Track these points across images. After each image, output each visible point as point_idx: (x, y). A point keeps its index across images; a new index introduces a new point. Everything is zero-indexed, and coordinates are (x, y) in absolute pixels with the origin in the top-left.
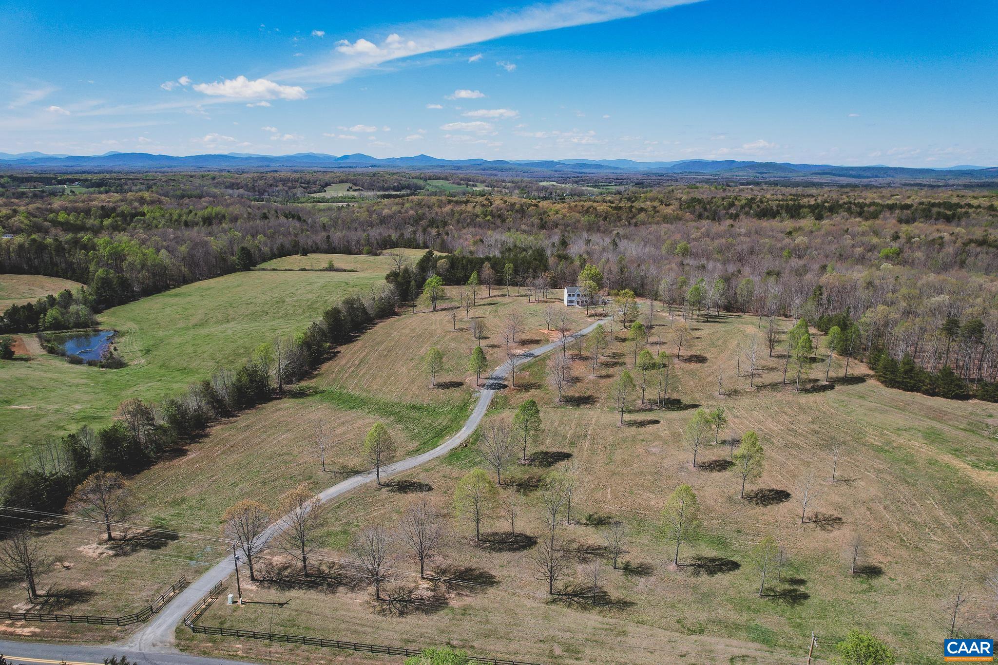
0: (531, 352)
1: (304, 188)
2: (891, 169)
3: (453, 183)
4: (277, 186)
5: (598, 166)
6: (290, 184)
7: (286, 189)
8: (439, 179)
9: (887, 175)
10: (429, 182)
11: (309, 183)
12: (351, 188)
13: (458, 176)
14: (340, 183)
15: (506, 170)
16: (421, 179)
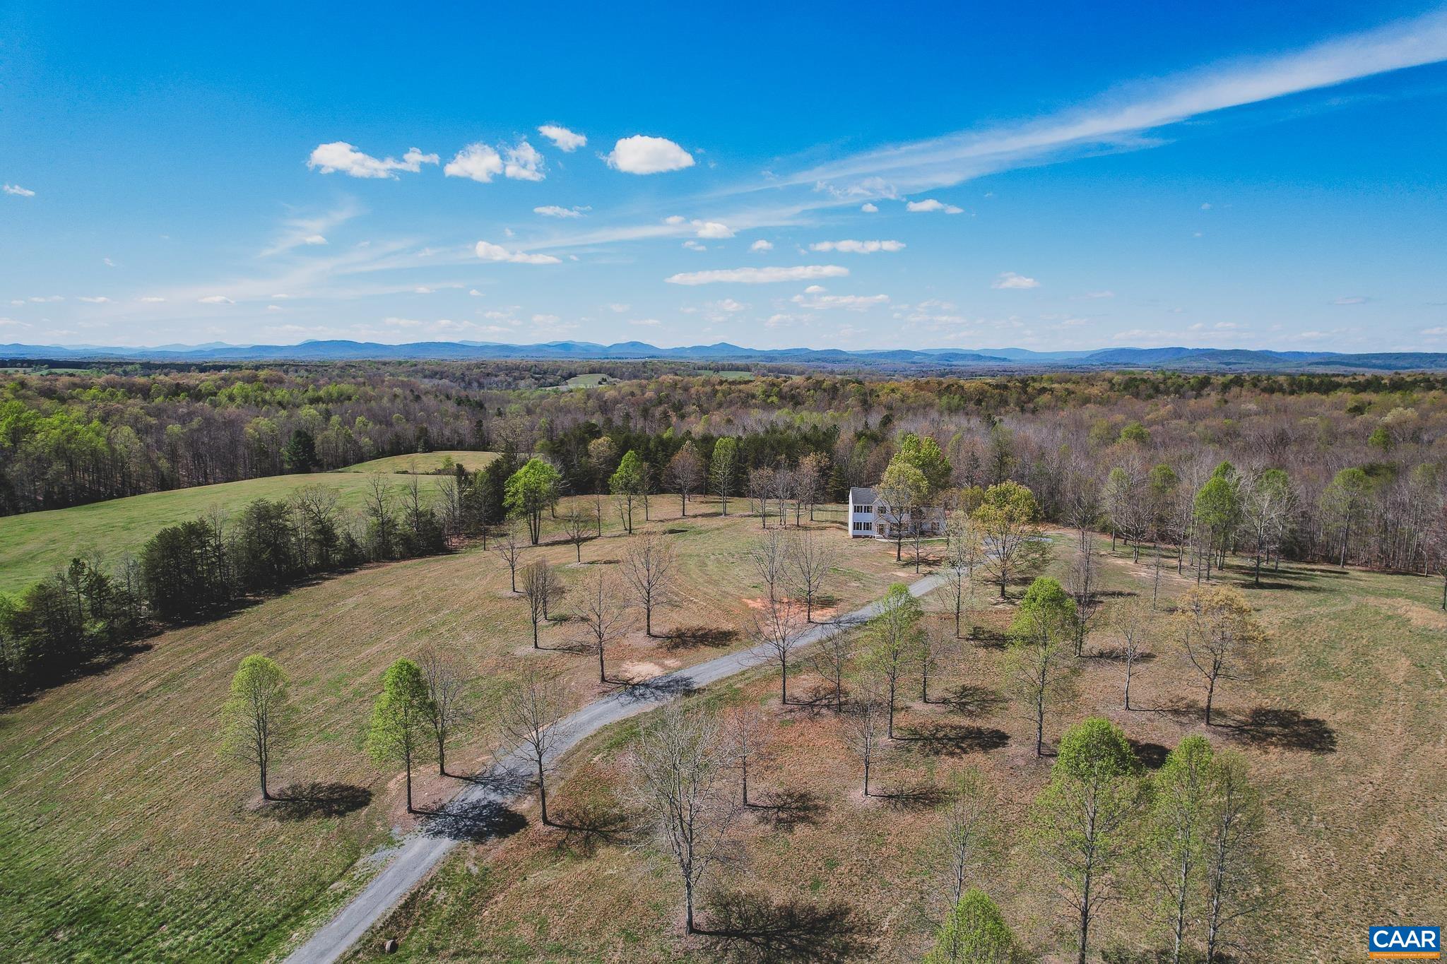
0: (686, 673)
1: (536, 379)
2: (1442, 355)
3: (754, 374)
4: (496, 376)
5: (977, 357)
6: (516, 374)
7: (510, 380)
8: (737, 369)
10: (720, 372)
11: (545, 373)
12: (605, 380)
13: (765, 366)
14: (590, 373)
15: (839, 362)
16: (710, 369)
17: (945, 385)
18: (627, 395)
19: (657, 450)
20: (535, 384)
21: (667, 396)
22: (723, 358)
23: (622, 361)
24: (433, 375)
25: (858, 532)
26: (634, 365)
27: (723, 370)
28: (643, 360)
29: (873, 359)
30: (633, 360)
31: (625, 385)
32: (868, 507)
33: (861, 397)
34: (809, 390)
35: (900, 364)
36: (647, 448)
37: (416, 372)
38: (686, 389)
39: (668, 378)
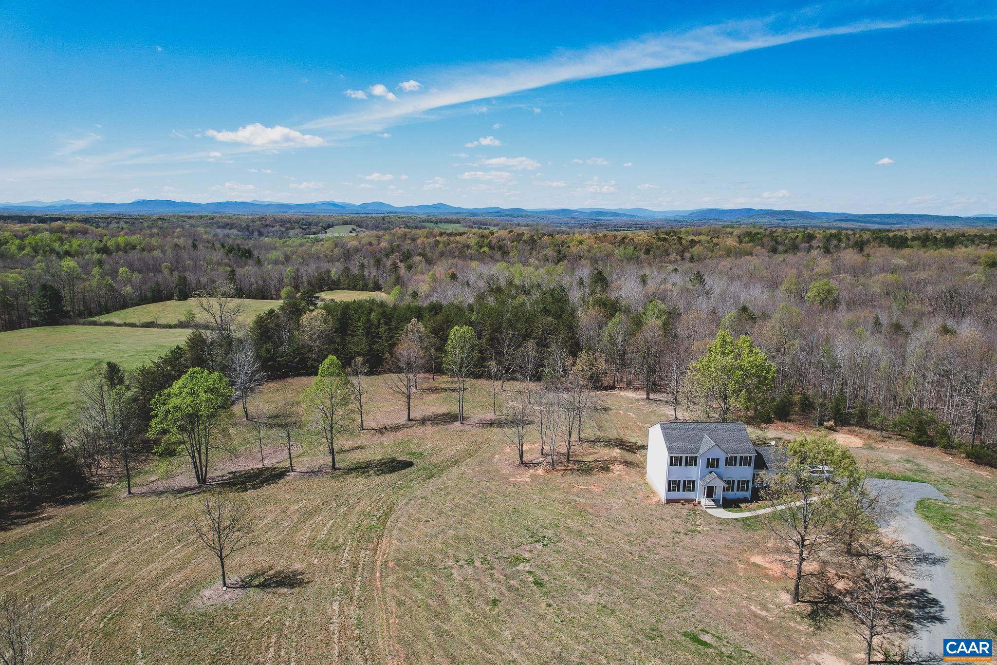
1: (303, 229)
2: (916, 216)
3: (465, 227)
4: (273, 227)
5: (615, 214)
6: (288, 225)
7: (283, 230)
8: (451, 222)
9: (912, 222)
10: (439, 225)
11: (310, 224)
12: (354, 230)
13: (470, 220)
14: (344, 224)
15: (522, 217)
16: (431, 222)
17: (619, 238)
18: (366, 245)
19: (379, 323)
20: (302, 232)
21: (398, 246)
22: (440, 214)
23: (367, 215)
24: (225, 226)
25: (675, 495)
26: (376, 219)
27: (441, 222)
28: (383, 215)
29: (544, 215)
30: (376, 215)
31: (366, 235)
32: (691, 458)
33: (557, 248)
34: (513, 242)
35: (565, 219)
36: (368, 321)
37: (212, 224)
38: (414, 240)
39: (400, 231)
